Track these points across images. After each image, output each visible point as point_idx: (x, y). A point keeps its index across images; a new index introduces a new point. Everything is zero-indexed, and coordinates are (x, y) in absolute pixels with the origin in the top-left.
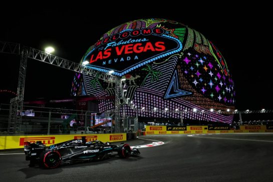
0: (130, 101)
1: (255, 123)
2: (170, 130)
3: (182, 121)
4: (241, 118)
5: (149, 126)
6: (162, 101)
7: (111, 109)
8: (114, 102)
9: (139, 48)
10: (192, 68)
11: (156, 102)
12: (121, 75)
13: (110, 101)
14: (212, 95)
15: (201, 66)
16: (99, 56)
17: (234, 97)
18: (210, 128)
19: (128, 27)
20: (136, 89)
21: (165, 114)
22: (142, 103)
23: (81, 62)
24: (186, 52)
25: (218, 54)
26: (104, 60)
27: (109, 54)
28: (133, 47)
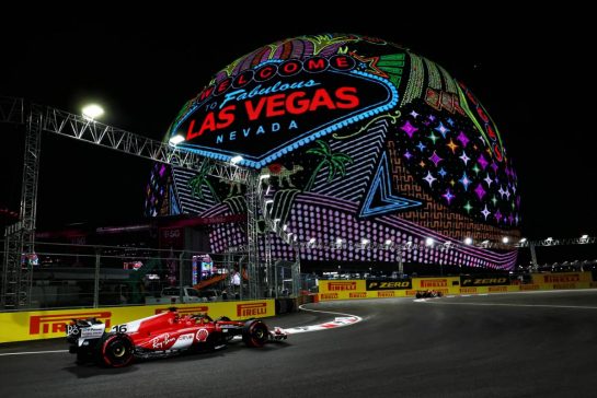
0: (280, 225)
1: (565, 267)
2: (374, 289)
3: (401, 267)
4: (534, 256)
5: (327, 282)
6: (353, 223)
7: (238, 244)
8: (245, 227)
9: (300, 103)
10: (421, 146)
11: (341, 225)
12: (258, 166)
13: (235, 227)
14: (468, 207)
15: (443, 141)
16: (208, 123)
17: (518, 211)
18: (465, 282)
19: (272, 55)
20: (295, 197)
21: (363, 253)
22: (310, 229)
23: (167, 137)
24: (406, 110)
25: (479, 111)
26: (219, 132)
27: (231, 118)
28: (284, 100)
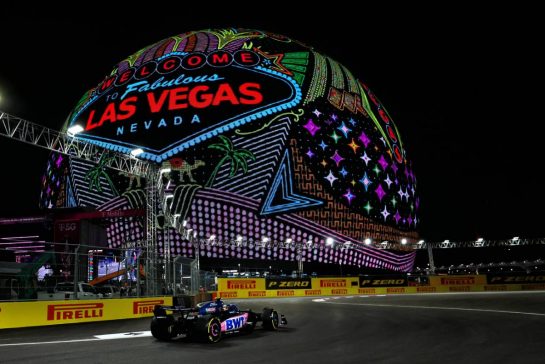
0: (180, 220)
1: (461, 270)
2: (273, 288)
3: (301, 266)
4: (431, 258)
5: (226, 280)
6: (254, 220)
7: (136, 239)
8: (144, 222)
9: (203, 97)
10: (323, 145)
11: (242, 222)
12: (159, 160)
13: (134, 221)
14: (368, 208)
15: (344, 141)
16: (109, 114)
17: (418, 212)
18: (364, 283)
19: (176, 47)
20: (196, 192)
21: (263, 251)
22: (210, 226)
23: (65, 127)
24: (309, 108)
25: (381, 112)
26: (119, 123)
27: (132, 110)
28: (187, 93)
